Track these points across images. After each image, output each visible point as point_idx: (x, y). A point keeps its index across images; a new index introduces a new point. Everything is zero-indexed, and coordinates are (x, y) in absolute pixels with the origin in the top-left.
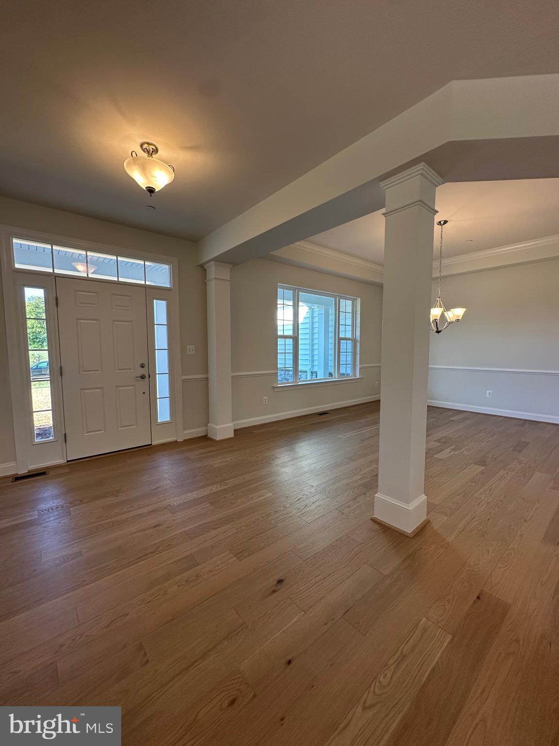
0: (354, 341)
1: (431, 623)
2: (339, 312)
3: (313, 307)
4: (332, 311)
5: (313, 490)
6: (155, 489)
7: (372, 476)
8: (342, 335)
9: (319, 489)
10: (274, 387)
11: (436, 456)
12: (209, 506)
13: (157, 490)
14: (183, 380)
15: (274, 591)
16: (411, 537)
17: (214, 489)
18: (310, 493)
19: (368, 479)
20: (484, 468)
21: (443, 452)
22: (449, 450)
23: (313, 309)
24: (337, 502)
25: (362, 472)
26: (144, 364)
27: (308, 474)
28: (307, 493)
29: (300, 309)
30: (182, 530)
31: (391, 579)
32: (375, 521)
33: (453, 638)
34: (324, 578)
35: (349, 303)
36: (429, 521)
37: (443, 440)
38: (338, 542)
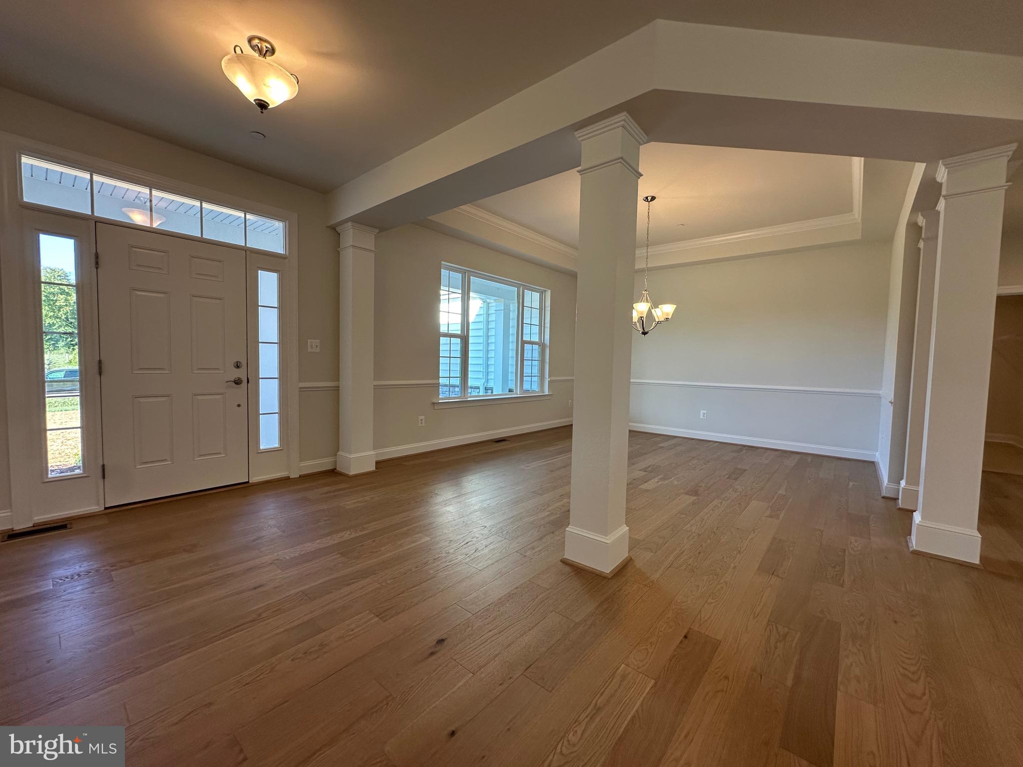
0: (542, 345)
1: (630, 669)
2: (523, 306)
3: (488, 300)
4: (514, 307)
5: (486, 531)
6: (254, 540)
7: (563, 512)
8: (526, 338)
9: (494, 529)
10: (434, 403)
11: (642, 487)
12: (340, 557)
13: (257, 541)
14: (300, 388)
15: (432, 654)
16: (610, 577)
17: (347, 535)
18: (482, 535)
19: (558, 516)
20: (696, 498)
21: (650, 482)
22: (656, 480)
23: (489, 303)
24: (517, 543)
25: (549, 509)
26: (240, 362)
27: (479, 512)
28: (477, 536)
29: (471, 302)
30: (299, 590)
31: (584, 626)
32: (565, 562)
33: (655, 684)
34: (500, 633)
35: (536, 296)
36: (631, 559)
37: (650, 469)
38: (519, 589)
